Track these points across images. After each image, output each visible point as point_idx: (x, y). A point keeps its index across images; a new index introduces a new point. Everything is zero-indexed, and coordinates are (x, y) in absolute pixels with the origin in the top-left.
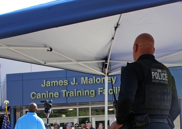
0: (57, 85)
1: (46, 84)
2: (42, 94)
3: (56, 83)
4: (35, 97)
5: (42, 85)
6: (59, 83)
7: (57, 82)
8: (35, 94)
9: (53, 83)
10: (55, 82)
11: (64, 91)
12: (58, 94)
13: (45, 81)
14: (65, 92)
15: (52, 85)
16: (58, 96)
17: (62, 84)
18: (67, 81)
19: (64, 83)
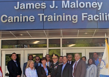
0: (33, 8)
1: (20, 6)
2: (15, 18)
3: (32, 5)
5: (15, 7)
6: (36, 5)
8: (6, 16)
11: (41, 15)
12: (34, 18)
13: (18, 3)
14: (43, 16)
15: (27, 8)
16: (33, 20)
17: (39, 7)
18: (45, 4)
19: (42, 6)
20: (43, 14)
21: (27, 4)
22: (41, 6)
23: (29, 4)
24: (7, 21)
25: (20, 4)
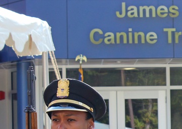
0: (154, 15)
1: (127, 11)
2: (118, 35)
3: (151, 11)
4: (101, 40)
5: (118, 13)
6: (159, 11)
7: (153, 8)
8: (101, 32)
9: (144, 11)
10: (147, 9)
11: (170, 31)
12: (155, 36)
13: (124, 4)
14: (173, 33)
15: (141, 15)
16: (155, 41)
17: (165, 15)
18: (177, 8)
19: (171, 13)
20: (174, 30)
21: (141, 8)
22: (169, 12)
23: (145, 7)
24: (103, 41)
25: (127, 7)
